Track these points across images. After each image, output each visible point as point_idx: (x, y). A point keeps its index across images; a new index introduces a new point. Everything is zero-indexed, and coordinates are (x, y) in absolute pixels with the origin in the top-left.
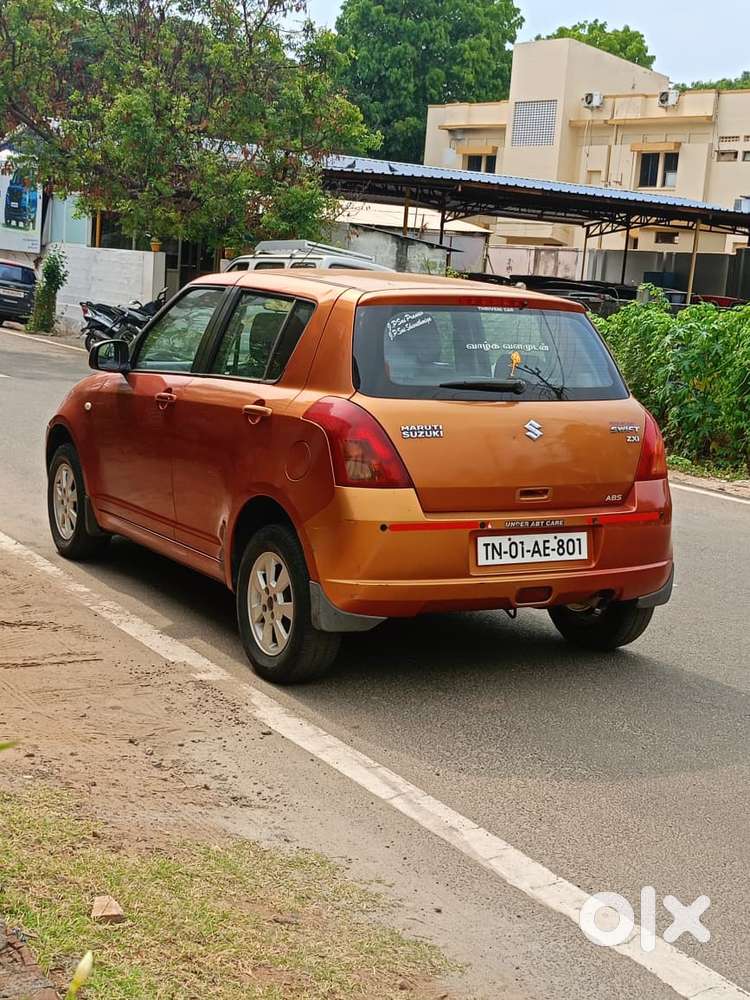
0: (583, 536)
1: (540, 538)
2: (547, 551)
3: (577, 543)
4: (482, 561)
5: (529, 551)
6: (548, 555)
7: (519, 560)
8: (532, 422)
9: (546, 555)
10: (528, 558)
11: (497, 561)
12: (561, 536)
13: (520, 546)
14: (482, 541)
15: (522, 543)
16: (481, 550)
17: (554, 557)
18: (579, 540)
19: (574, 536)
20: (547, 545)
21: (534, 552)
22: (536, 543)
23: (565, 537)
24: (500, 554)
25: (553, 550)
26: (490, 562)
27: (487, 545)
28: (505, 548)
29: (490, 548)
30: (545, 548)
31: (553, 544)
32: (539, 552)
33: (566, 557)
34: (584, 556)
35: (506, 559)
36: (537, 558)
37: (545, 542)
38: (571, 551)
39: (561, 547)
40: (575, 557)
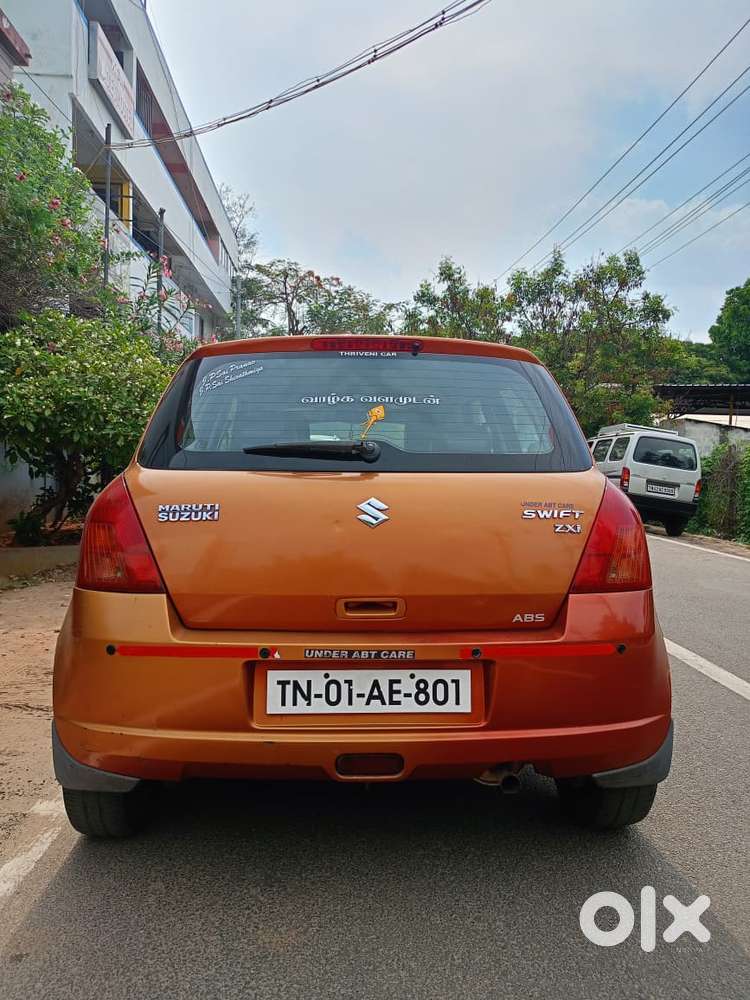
0: (465, 676)
1: (384, 677)
2: (396, 697)
3: (452, 687)
4: (274, 706)
5: (360, 696)
6: (399, 703)
7: (343, 708)
8: (373, 501)
9: (392, 702)
10: (359, 706)
11: (302, 707)
12: (420, 674)
13: (345, 688)
14: (273, 677)
15: (349, 682)
16: (273, 691)
17: (409, 706)
18: (456, 682)
19: (448, 675)
20: (396, 687)
21: (371, 697)
22: (376, 684)
23: (431, 676)
24: (307, 698)
25: (408, 695)
26: (289, 709)
27: (283, 684)
28: (318, 688)
29: (289, 689)
30: (392, 692)
31: (408, 685)
32: (380, 697)
33: (432, 707)
34: (466, 706)
35: (319, 706)
36: (376, 707)
37: (392, 682)
38: (440, 698)
39: (420, 691)
40: (450, 707)
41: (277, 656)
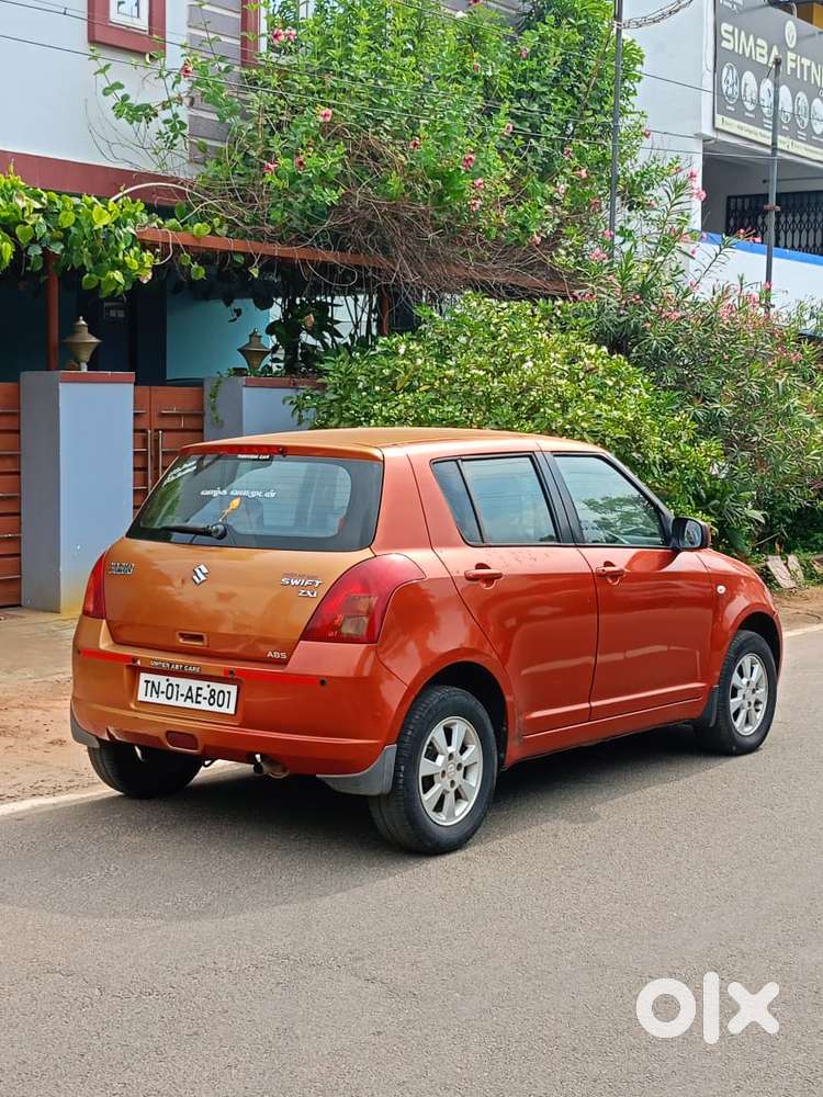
0: (233, 689)
1: (195, 684)
2: (199, 699)
3: (227, 695)
4: (141, 697)
5: (182, 695)
6: (199, 703)
7: (172, 702)
8: (202, 567)
9: (197, 702)
10: (181, 703)
11: (154, 699)
12: (214, 685)
13: (175, 688)
14: (144, 677)
15: (178, 686)
16: (142, 685)
17: (204, 706)
18: (229, 693)
19: (226, 687)
20: (200, 692)
21: (187, 697)
22: (190, 689)
23: (217, 687)
24: (157, 693)
25: (205, 698)
26: (148, 699)
27: (147, 682)
28: (163, 688)
29: (150, 685)
30: (198, 695)
31: (205, 693)
32: (191, 698)
33: (215, 708)
34: (231, 710)
35: (162, 700)
36: (189, 704)
37: (199, 688)
38: (220, 703)
39: (212, 697)
40: (223, 710)
41: (139, 663)
